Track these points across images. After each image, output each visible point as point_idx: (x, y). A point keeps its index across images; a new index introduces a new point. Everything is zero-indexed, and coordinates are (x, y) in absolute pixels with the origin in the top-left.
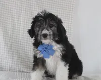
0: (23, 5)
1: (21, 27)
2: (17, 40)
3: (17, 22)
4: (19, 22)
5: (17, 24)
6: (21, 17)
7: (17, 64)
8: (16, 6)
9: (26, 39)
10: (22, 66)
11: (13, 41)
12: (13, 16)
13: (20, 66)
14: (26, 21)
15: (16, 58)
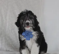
0: (8, 8)
1: (7, 22)
2: (5, 30)
3: (4, 18)
4: (6, 19)
5: (4, 20)
6: (7, 15)
7: (4, 46)
8: (4, 8)
9: (10, 30)
10: (8, 47)
11: (2, 31)
12: (2, 15)
13: (6, 47)
14: (10, 18)
15: (4, 42)
